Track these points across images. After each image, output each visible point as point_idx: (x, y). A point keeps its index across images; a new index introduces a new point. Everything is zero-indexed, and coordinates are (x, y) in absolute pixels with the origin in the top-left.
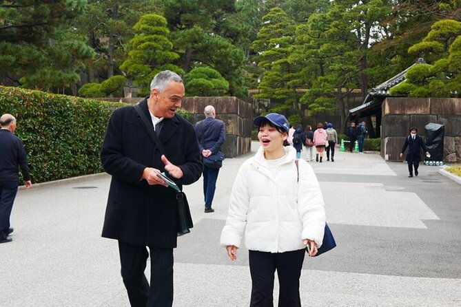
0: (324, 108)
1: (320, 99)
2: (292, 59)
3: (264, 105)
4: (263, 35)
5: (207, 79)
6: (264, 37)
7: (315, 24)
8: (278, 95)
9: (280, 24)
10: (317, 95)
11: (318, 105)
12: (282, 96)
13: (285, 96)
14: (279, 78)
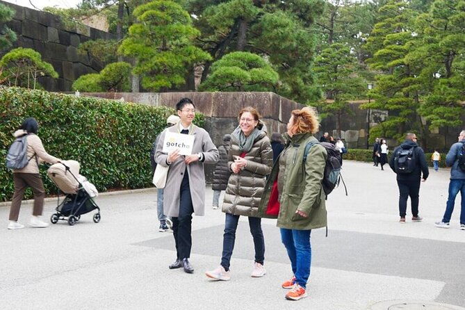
0: (444, 121)
1: (441, 109)
2: (409, 58)
3: (380, 119)
4: (378, 30)
5: (243, 68)
6: (378, 34)
7: (437, 10)
8: (392, 104)
9: (400, 16)
10: (438, 103)
11: (437, 117)
12: (396, 106)
13: (400, 106)
14: (393, 83)
